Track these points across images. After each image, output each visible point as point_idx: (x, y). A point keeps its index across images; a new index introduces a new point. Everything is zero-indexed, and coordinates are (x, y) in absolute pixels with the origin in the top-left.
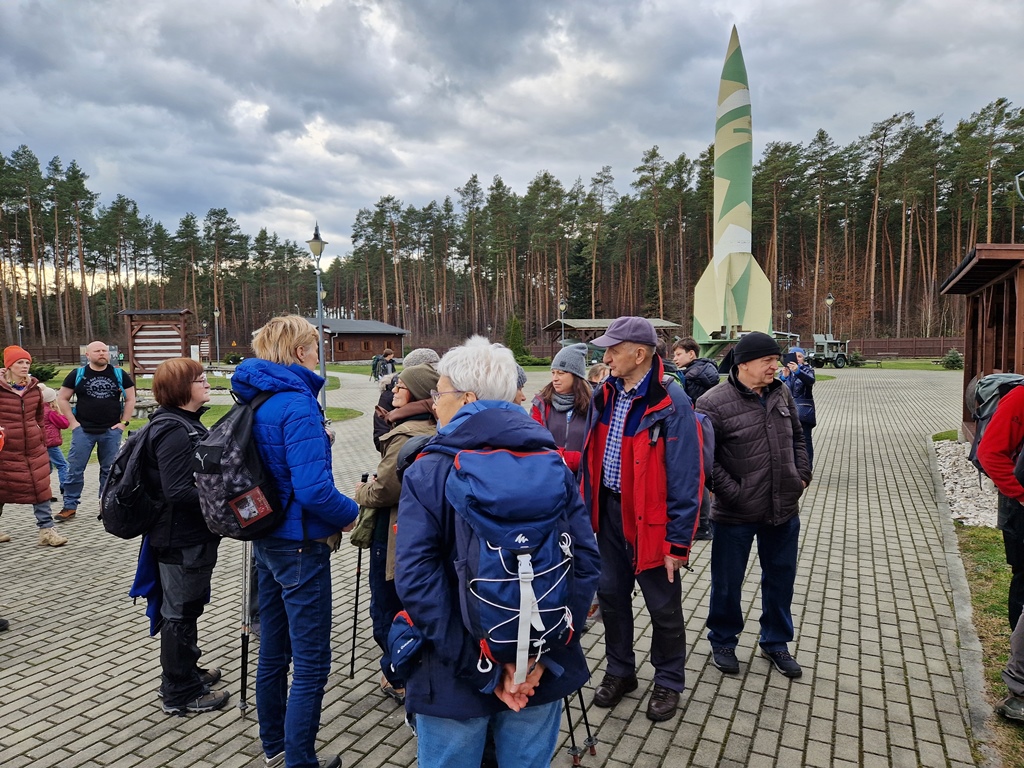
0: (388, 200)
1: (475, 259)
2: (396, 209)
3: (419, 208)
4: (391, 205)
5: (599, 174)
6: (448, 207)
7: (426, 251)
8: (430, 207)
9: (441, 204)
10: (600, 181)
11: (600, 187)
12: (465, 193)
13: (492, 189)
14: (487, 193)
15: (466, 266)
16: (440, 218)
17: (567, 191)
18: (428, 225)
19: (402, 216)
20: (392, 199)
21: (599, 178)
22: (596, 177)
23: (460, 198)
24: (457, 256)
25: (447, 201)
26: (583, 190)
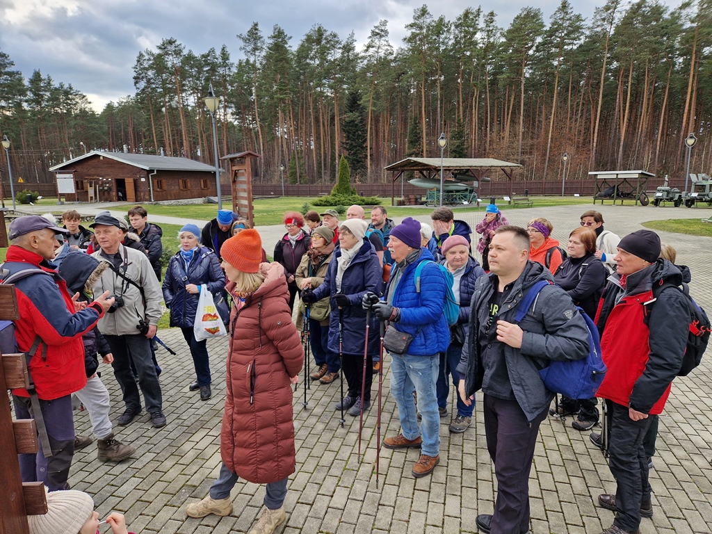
0: (171, 42)
3: (197, 54)
4: (173, 48)
5: (376, 27)
6: (225, 55)
8: (209, 54)
9: (218, 52)
10: (377, 34)
11: (377, 40)
12: (246, 40)
13: (272, 37)
14: (268, 41)
19: (182, 61)
20: (175, 42)
21: (377, 31)
22: (374, 29)
25: (223, 49)
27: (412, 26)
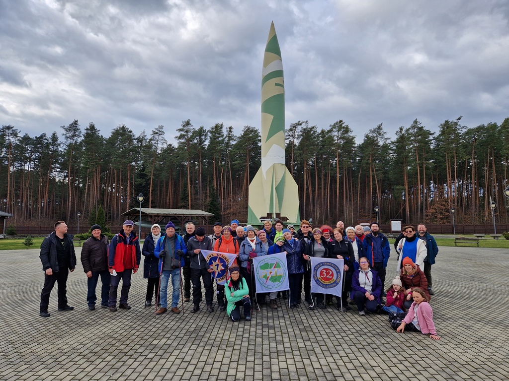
0: (9, 128)
1: (72, 172)
2: (15, 134)
3: (32, 136)
4: (10, 131)
5: (156, 129)
6: (54, 138)
7: (35, 165)
8: (42, 137)
9: (49, 136)
10: (157, 133)
11: (156, 136)
12: (68, 130)
13: (87, 129)
14: (84, 132)
15: (65, 177)
16: (48, 144)
17: (136, 137)
18: (39, 148)
19: (18, 140)
20: (12, 128)
21: (156, 131)
22: (155, 130)
23: (64, 132)
24: (59, 170)
25: (54, 134)
26: (146, 137)
27: (180, 130)
